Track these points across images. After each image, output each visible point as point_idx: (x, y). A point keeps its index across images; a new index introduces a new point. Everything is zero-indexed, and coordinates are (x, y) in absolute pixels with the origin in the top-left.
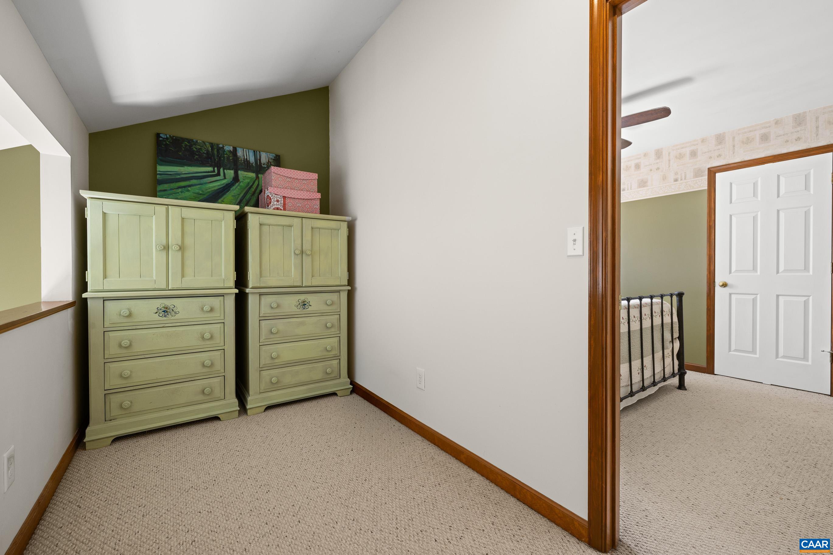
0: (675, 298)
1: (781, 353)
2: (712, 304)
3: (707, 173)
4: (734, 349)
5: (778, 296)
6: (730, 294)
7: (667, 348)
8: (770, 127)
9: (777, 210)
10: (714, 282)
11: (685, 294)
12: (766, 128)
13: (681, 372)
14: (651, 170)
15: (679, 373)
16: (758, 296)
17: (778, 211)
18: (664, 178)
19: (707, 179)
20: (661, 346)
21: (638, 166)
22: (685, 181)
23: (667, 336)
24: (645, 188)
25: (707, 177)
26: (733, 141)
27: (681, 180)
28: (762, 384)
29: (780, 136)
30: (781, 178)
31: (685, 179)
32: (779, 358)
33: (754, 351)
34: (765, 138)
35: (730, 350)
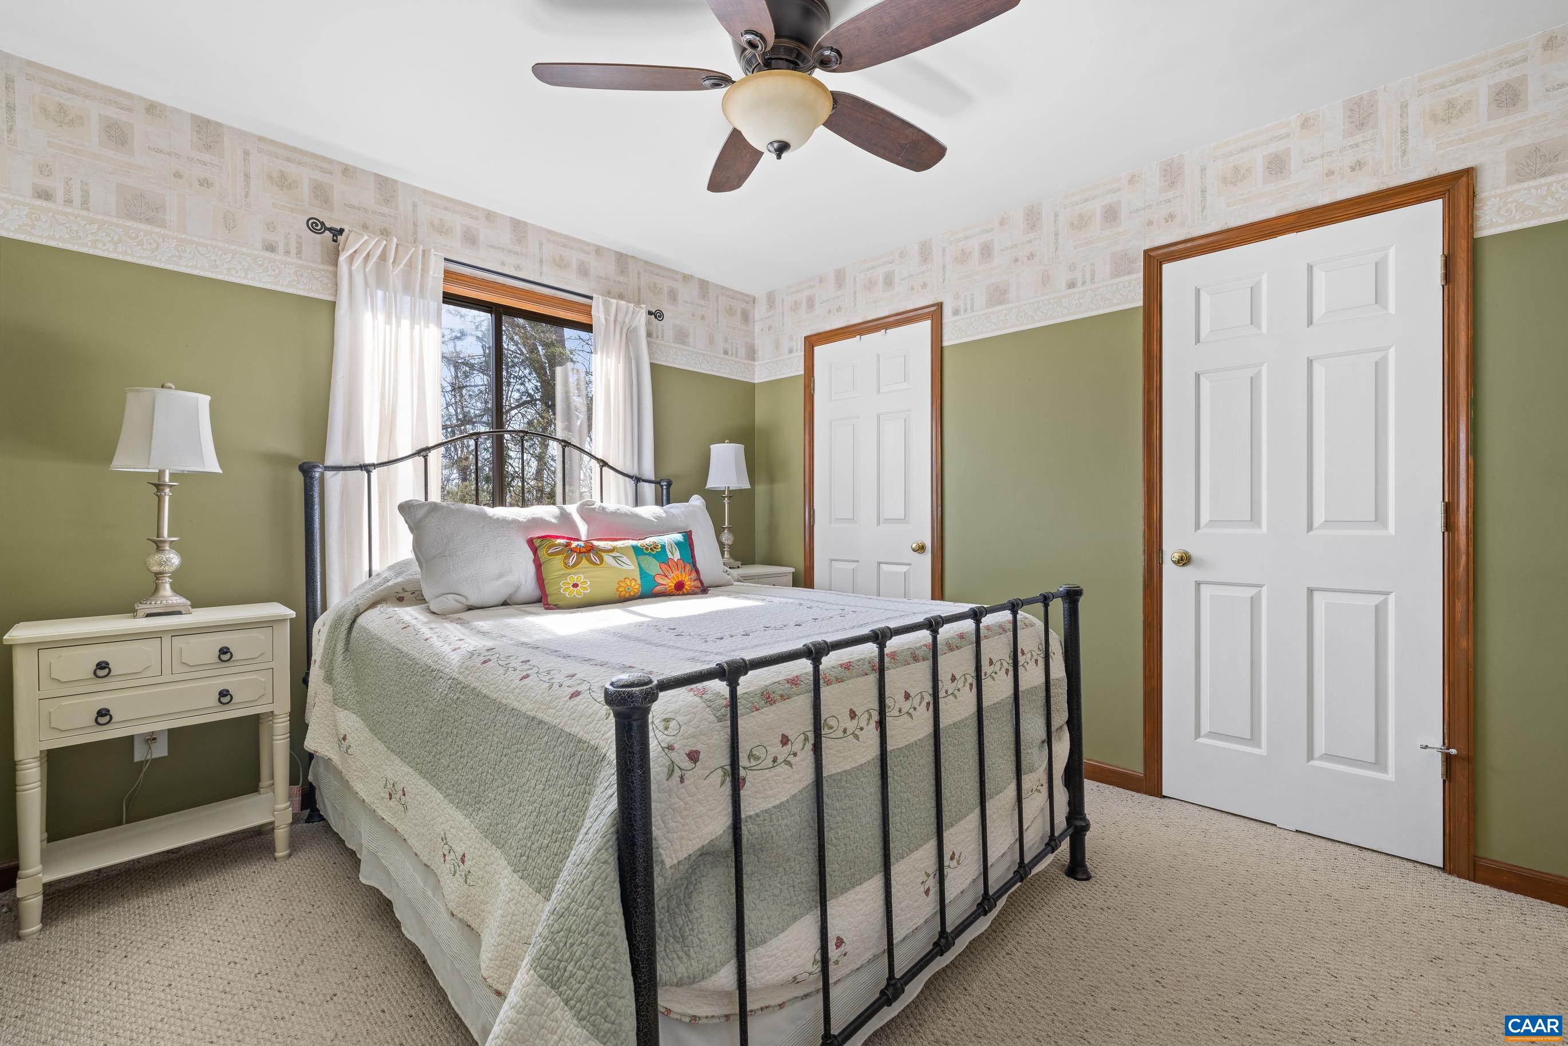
0: (1058, 607)
1: (1320, 748)
2: (1155, 609)
3: (1140, 263)
4: (1208, 731)
5: (1311, 591)
6: (1198, 584)
7: (1032, 770)
8: (1289, 135)
9: (1306, 359)
10: (1161, 550)
11: (1085, 592)
12: (1281, 139)
13: (1076, 827)
14: (1016, 260)
15: (1071, 831)
16: (1264, 590)
17: (1310, 362)
18: (1046, 280)
19: (1142, 280)
20: (1013, 767)
21: (986, 251)
22: (1093, 286)
23: (1033, 727)
24: (1003, 307)
25: (1141, 274)
26: (1201, 178)
27: (1084, 283)
28: (1274, 828)
29: (1314, 159)
30: (1316, 271)
31: (1092, 280)
32: (1315, 759)
33: (1253, 739)
34: (1277, 166)
35: (1198, 735)
